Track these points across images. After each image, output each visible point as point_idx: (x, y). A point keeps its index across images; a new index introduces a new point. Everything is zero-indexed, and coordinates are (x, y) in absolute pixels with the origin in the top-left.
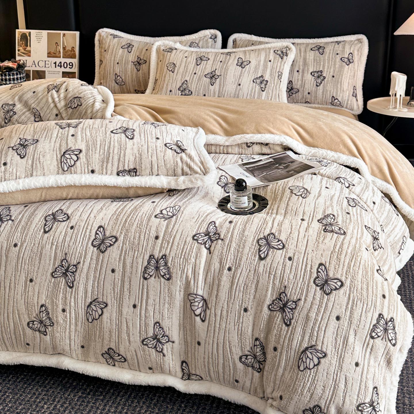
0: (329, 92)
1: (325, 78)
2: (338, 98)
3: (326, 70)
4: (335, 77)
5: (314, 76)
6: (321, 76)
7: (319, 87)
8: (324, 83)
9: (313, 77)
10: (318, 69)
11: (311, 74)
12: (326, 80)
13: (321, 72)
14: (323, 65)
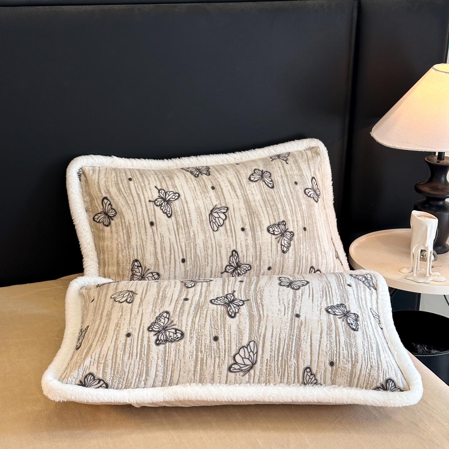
0: (304, 261)
1: (292, 234)
2: (319, 268)
3: (290, 218)
4: (307, 229)
5: (274, 234)
6: (286, 231)
7: (286, 255)
8: (294, 245)
9: (274, 237)
10: (276, 218)
11: (268, 231)
12: (295, 238)
13: (284, 223)
14: (283, 208)
